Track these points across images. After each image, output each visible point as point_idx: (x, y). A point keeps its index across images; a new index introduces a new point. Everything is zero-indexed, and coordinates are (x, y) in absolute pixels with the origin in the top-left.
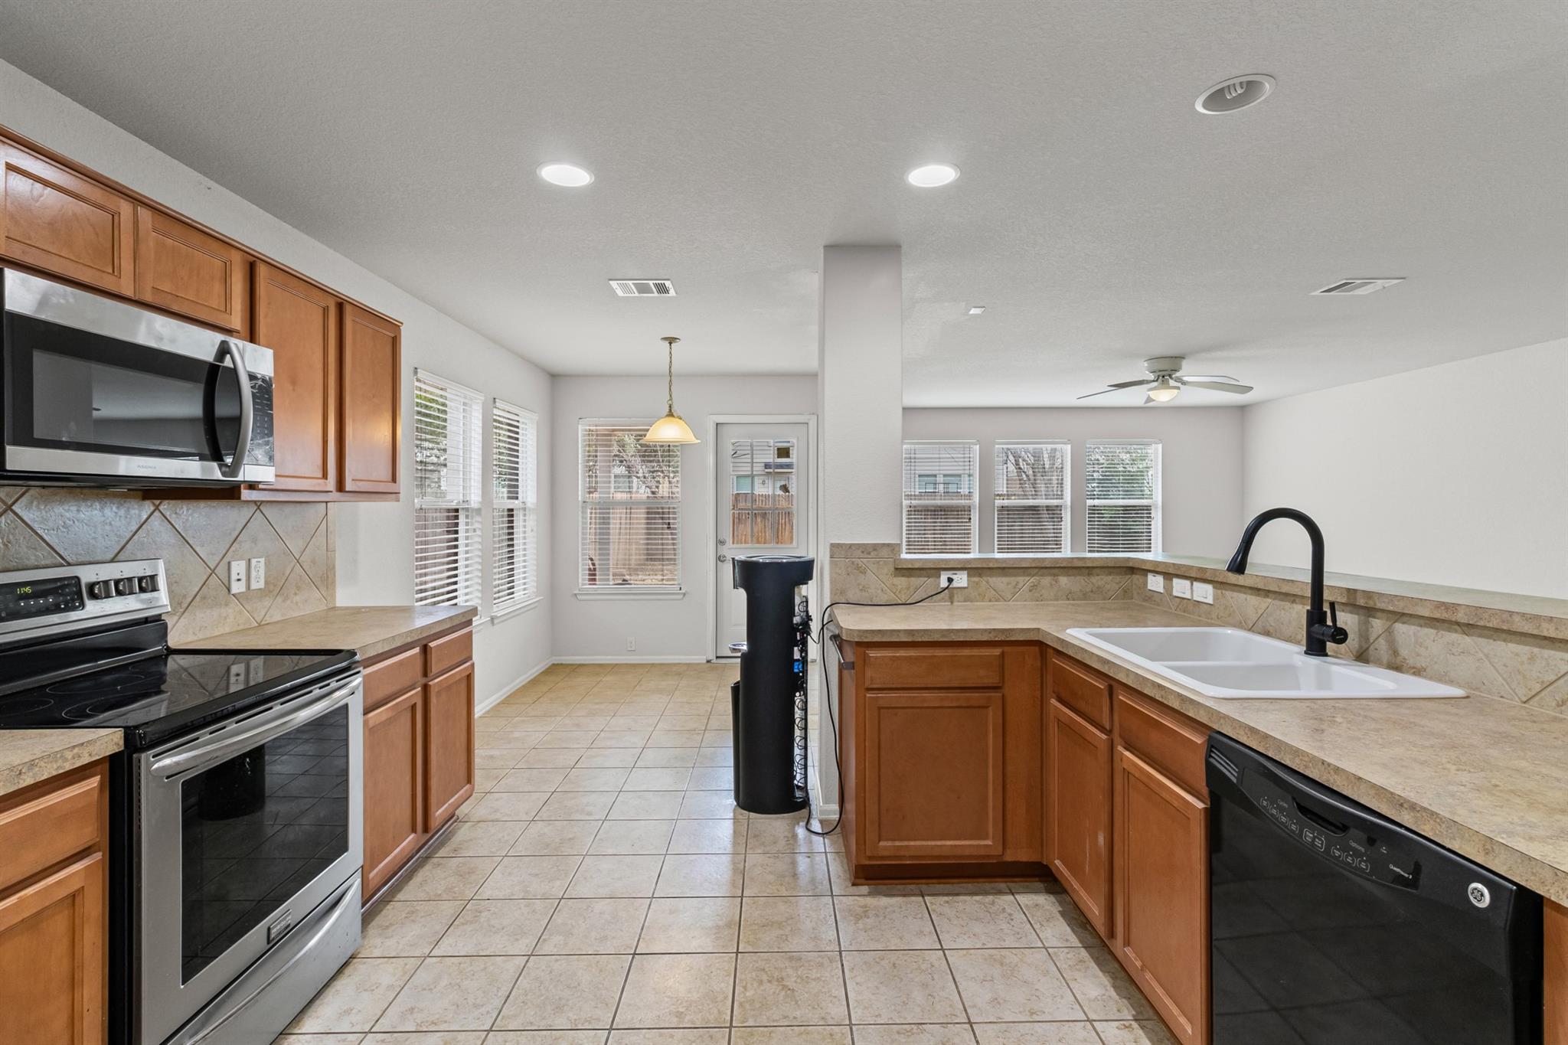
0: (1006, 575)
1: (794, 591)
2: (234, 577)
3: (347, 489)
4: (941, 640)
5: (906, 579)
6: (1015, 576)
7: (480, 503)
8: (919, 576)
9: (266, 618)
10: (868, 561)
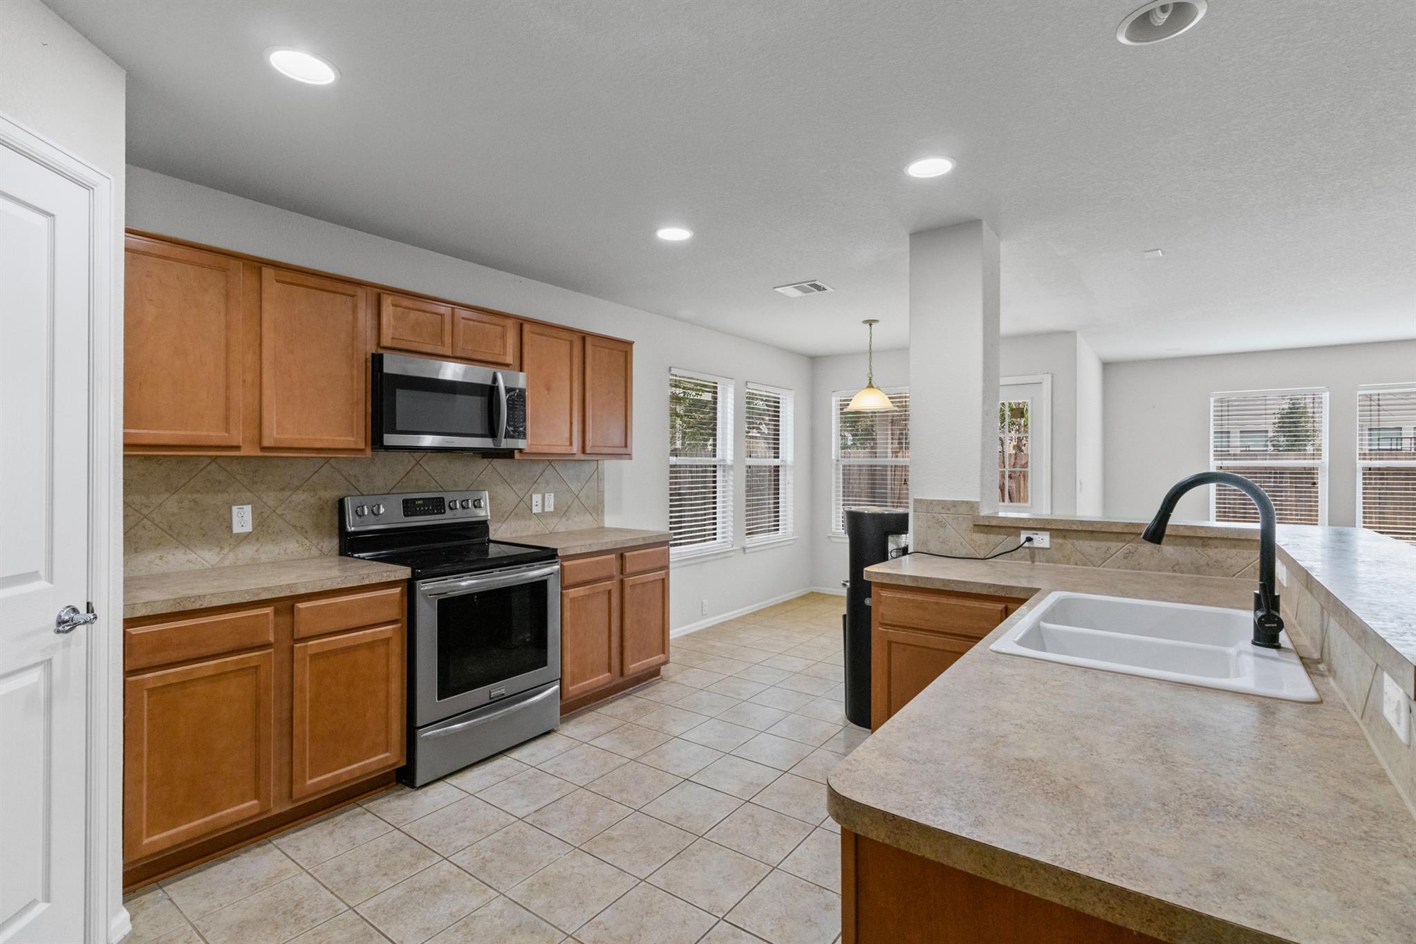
0: (1095, 539)
1: (888, 540)
2: (534, 503)
3: (587, 452)
4: (942, 588)
5: (985, 536)
6: (1106, 540)
7: (732, 461)
8: (1000, 534)
9: (555, 529)
10: (948, 517)
